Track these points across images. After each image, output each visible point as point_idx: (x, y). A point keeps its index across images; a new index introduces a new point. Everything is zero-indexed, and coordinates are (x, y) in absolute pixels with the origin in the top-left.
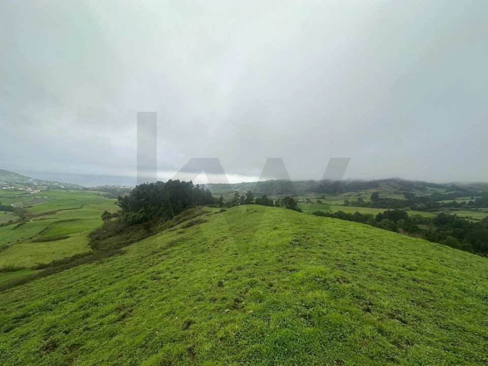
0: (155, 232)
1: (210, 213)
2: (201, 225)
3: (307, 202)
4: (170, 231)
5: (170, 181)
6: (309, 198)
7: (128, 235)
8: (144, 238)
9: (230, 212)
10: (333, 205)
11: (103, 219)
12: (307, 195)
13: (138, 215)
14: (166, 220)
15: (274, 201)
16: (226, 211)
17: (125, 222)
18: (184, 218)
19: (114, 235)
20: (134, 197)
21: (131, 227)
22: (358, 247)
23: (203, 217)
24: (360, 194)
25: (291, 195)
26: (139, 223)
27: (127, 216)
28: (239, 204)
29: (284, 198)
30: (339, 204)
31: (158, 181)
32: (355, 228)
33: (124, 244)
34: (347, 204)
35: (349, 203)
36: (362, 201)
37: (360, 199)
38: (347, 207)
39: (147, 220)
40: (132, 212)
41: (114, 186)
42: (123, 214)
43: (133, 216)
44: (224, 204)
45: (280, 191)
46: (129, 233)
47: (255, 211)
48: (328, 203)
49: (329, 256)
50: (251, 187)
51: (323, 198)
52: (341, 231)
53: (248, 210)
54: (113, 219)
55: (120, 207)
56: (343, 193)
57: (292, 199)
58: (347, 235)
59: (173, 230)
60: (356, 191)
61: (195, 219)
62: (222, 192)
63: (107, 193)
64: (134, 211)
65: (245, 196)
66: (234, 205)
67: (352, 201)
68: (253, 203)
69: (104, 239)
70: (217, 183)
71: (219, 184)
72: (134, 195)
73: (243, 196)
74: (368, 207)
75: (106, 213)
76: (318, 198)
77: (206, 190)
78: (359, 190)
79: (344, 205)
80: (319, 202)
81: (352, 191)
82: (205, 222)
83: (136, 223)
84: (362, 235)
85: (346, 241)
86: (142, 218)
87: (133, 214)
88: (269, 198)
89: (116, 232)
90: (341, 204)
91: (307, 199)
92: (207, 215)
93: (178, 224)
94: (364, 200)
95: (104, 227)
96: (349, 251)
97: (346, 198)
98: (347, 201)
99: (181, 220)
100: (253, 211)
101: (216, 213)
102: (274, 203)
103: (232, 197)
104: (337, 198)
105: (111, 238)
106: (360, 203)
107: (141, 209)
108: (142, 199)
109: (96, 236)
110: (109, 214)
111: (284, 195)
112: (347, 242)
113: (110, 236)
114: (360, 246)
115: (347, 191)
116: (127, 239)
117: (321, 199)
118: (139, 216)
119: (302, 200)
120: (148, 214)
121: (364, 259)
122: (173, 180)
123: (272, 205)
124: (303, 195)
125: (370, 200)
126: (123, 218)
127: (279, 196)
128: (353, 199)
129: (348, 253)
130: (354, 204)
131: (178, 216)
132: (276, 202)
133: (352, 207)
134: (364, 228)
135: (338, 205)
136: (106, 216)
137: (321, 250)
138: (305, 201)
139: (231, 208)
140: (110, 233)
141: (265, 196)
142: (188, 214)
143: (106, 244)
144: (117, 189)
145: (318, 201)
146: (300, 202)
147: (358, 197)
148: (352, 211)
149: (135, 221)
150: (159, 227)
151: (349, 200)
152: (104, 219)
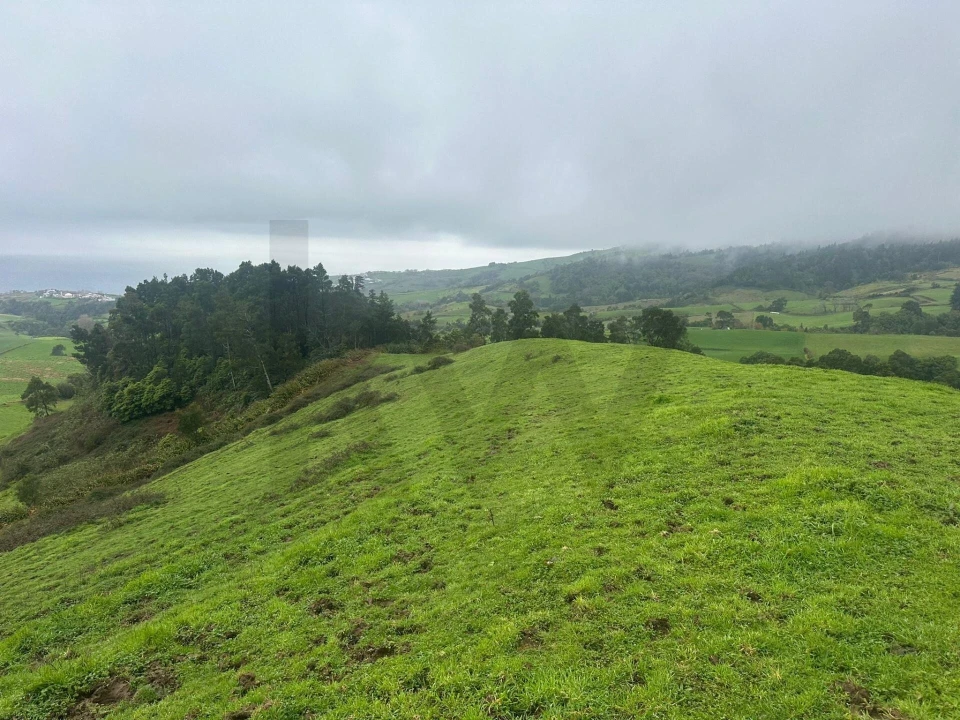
0: (217, 441)
1: (397, 372)
2: (383, 409)
3: (721, 325)
4: (274, 433)
5: (246, 267)
6: (727, 308)
7: (125, 455)
8: (185, 461)
9: (468, 367)
10: (813, 331)
11: (28, 406)
12: (720, 299)
13: (152, 388)
14: (247, 401)
15: (606, 324)
16: (450, 362)
17: (106, 413)
18: (310, 391)
19: (77, 456)
20: (125, 327)
21: (128, 429)
22: (921, 432)
23: (375, 385)
24: (913, 290)
25: (664, 301)
26: (153, 414)
27: (112, 391)
28: (487, 338)
29: (639, 312)
30: (837, 325)
31: (198, 271)
32: (903, 392)
33: (122, 480)
34: (864, 324)
35: (872, 321)
36: (919, 313)
37: (912, 308)
38: (866, 337)
39: (179, 402)
40: (125, 379)
41: (41, 293)
42: (95, 387)
43: (131, 392)
44: (437, 340)
45: (622, 290)
46: (125, 447)
47: (556, 359)
48: (795, 322)
49: (848, 449)
50: (521, 281)
51: (779, 306)
52: (864, 400)
53: (528, 358)
54: (63, 406)
55: (83, 362)
56: (852, 285)
57: (669, 314)
58: (882, 407)
59: (287, 431)
60: (900, 279)
61: (352, 394)
62: (421, 301)
63: (18, 318)
64: (130, 375)
65: (507, 310)
66: (472, 344)
67: (883, 314)
68: (535, 335)
69: (47, 468)
70: (403, 270)
71: (410, 273)
72: (127, 320)
73: (501, 312)
74: (939, 333)
75: (36, 384)
76: (760, 309)
77: (367, 295)
78: (910, 274)
79: (854, 330)
80: (764, 322)
81: (884, 278)
82: (390, 399)
83: (146, 414)
84: (928, 407)
85: (883, 420)
86: (163, 398)
87: (131, 386)
88: (587, 312)
89: (81, 445)
90: (842, 324)
91: (721, 314)
92: (389, 379)
93: (293, 410)
94: (924, 310)
95: (38, 432)
96: (895, 440)
97: (862, 303)
98: (866, 314)
99: (300, 397)
100: (549, 357)
101: (419, 370)
102: (607, 333)
103: (458, 314)
104: (829, 305)
105: (69, 467)
106: (912, 320)
107: (156, 368)
108: (153, 331)
109: (20, 459)
110: (47, 387)
111: (637, 302)
112: (885, 423)
113: (64, 460)
114: (925, 429)
115: (865, 280)
116: (126, 466)
117: (770, 309)
118: (152, 391)
119: (702, 318)
120: (180, 385)
121: (937, 453)
122: (255, 263)
123: (598, 338)
124: (706, 299)
125: (947, 310)
126: (96, 399)
127: (621, 306)
128: (887, 305)
129: (894, 443)
130: (888, 325)
131: (288, 385)
132: (611, 327)
133: (881, 337)
134: (931, 393)
135: (834, 331)
136: (38, 395)
137: (824, 440)
138: (714, 321)
139: (467, 353)
140: (62, 451)
141: (576, 309)
142: (321, 376)
143: (57, 485)
144: (53, 303)
145: (760, 319)
146: (695, 325)
147: (906, 300)
148: (880, 347)
149: (139, 406)
150: (226, 422)
151: (873, 312)
152: (32, 405)
